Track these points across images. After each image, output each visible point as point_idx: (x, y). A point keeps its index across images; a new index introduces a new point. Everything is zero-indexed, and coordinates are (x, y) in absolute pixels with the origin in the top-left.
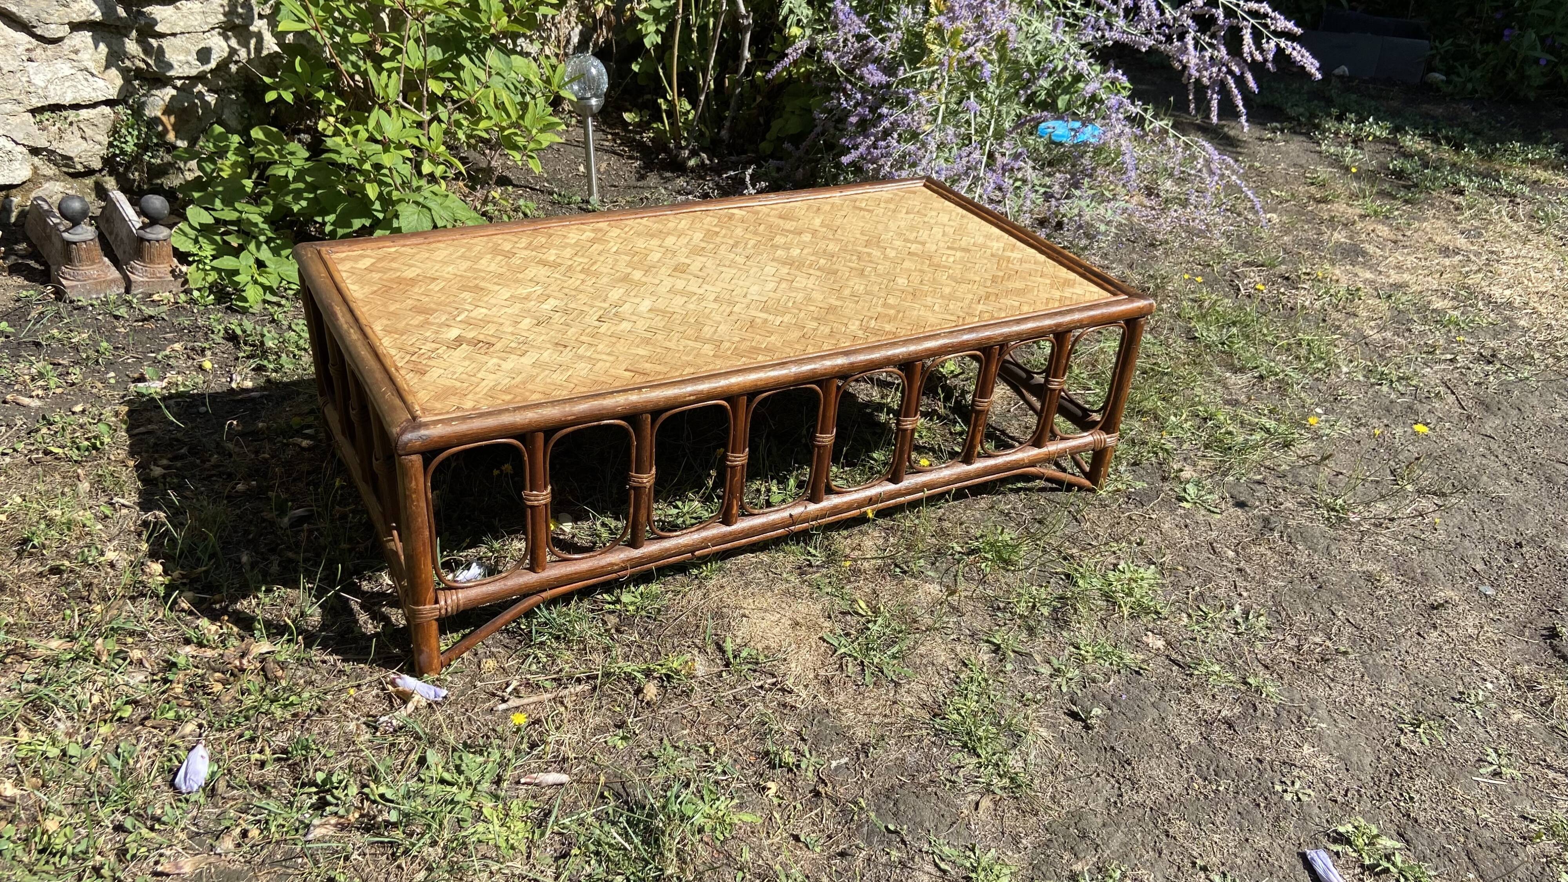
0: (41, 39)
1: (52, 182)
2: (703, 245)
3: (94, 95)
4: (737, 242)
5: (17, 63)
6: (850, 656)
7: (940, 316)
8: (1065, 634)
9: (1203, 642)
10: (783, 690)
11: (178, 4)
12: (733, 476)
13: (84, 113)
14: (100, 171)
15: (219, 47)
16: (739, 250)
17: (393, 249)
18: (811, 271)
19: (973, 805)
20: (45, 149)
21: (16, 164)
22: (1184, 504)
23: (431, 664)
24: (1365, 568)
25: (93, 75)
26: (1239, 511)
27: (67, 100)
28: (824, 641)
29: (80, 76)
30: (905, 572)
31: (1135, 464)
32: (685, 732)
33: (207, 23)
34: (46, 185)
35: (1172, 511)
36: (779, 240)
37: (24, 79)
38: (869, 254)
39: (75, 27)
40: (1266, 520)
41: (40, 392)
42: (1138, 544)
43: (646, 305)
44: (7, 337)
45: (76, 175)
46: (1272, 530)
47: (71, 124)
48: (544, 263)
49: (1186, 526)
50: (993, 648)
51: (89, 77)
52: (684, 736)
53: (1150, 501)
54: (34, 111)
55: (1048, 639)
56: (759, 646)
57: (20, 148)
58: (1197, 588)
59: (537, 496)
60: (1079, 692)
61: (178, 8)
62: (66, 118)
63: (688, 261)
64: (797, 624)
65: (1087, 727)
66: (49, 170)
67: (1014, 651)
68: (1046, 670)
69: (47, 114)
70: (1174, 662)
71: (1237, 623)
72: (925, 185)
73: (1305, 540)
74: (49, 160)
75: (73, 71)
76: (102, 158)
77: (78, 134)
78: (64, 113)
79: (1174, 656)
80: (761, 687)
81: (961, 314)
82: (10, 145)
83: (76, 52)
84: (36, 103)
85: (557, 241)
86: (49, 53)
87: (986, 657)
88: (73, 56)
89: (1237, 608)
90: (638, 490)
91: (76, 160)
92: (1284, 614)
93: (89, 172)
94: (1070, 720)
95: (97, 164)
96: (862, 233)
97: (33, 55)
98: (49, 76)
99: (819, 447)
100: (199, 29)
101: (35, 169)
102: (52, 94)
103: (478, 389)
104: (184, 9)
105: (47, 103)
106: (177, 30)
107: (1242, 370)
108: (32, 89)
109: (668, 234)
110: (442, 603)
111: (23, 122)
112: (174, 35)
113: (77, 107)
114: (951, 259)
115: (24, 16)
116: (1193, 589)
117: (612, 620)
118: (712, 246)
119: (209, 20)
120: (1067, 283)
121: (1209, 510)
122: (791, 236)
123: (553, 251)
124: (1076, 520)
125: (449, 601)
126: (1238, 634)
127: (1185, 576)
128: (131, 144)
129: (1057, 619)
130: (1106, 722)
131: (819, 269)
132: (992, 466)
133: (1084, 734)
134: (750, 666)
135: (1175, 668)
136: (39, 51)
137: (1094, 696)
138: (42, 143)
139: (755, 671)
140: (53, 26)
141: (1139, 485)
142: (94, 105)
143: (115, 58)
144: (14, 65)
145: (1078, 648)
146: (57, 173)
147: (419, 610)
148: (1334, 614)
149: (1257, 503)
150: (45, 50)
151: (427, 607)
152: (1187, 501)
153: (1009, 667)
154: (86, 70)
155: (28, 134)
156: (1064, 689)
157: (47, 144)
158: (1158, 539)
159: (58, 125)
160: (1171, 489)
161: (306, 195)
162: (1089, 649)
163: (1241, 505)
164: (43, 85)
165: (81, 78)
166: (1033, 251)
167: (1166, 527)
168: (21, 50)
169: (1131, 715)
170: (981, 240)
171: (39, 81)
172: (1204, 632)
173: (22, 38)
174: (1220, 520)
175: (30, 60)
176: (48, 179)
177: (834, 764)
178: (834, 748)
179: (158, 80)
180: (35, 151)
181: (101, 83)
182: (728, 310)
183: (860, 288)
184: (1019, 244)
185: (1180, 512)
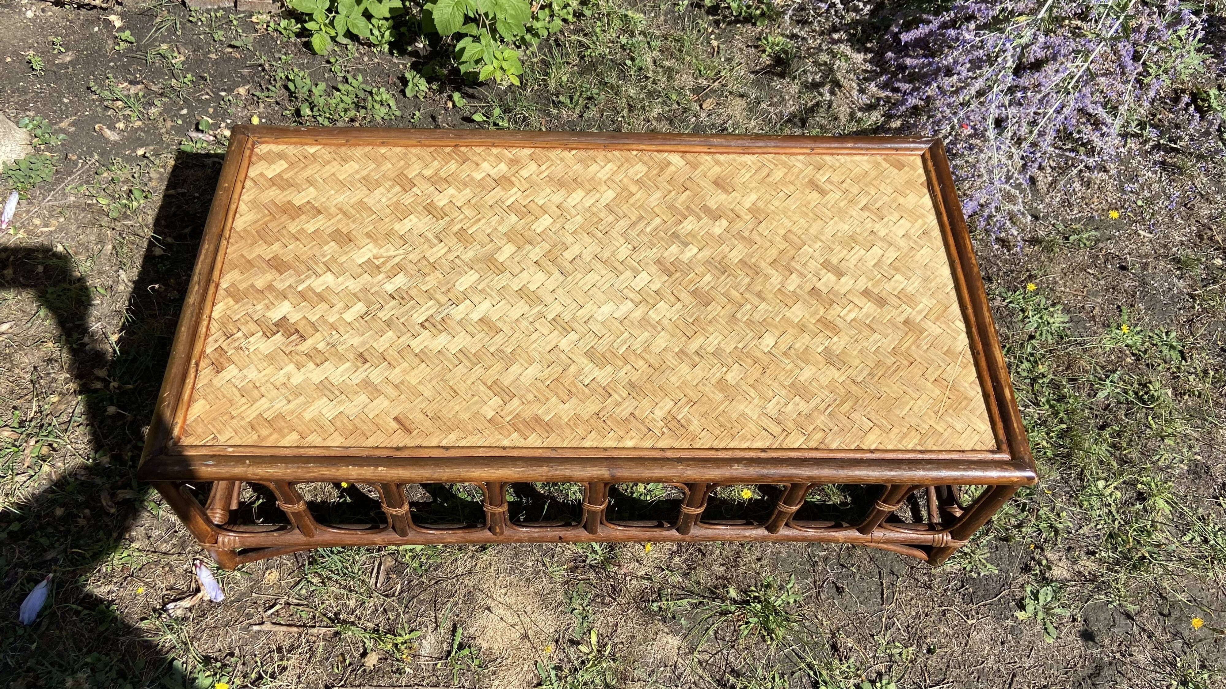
2: (603, 214)
4: (641, 218)
7: (766, 422)
12: (493, 516)
16: (633, 233)
17: (312, 150)
18: (683, 295)
22: (1021, 615)
26: (1081, 644)
28: (537, 667)
30: (659, 610)
31: (1005, 538)
35: (1000, 620)
36: (689, 225)
38: (767, 277)
40: (1101, 670)
41: (122, 125)
42: (930, 651)
43: (484, 307)
48: (430, 209)
49: (1002, 643)
53: (983, 597)
56: (484, 646)
59: (288, 507)
63: (570, 240)
64: (527, 637)
72: (923, 156)
81: (791, 425)
85: (466, 171)
90: (393, 514)
96: (785, 238)
103: (249, 412)
109: (580, 185)
110: (220, 544)
114: (852, 316)
118: (611, 218)
120: (957, 404)
121: (1046, 629)
122: (705, 220)
123: (451, 191)
125: (226, 544)
131: (694, 293)
134: (463, 667)
139: (464, 673)
141: (988, 570)
149: (1106, 642)
152: (1027, 611)
158: (958, 650)
160: (1022, 586)
163: (1087, 636)
166: (962, 326)
167: (976, 636)
170: (913, 286)
174: (1048, 647)
182: (553, 344)
183: (714, 340)
184: (955, 308)
185: (1010, 622)
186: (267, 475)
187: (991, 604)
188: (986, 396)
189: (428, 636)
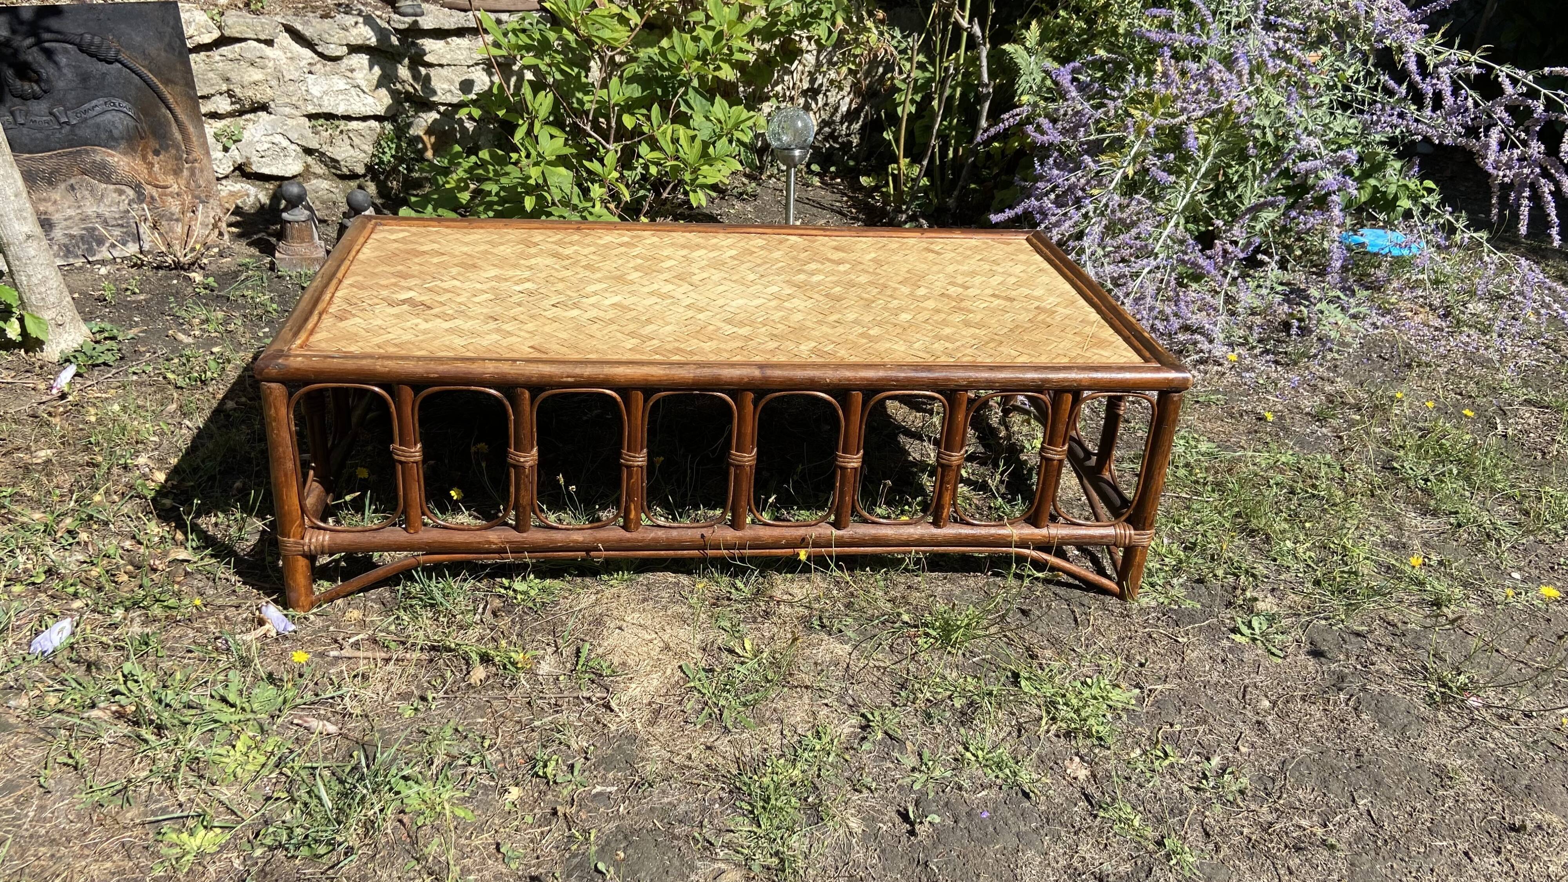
0: (321, 55)
1: (320, 180)
2: (728, 260)
3: (363, 109)
5: (297, 74)
6: (700, 692)
7: (913, 352)
8: (962, 731)
9: (1140, 786)
10: (608, 707)
11: (449, 40)
12: (630, 476)
13: (354, 125)
14: (364, 176)
15: (482, 81)
16: (760, 269)
18: (816, 296)
19: (715, 873)
20: (317, 150)
21: (289, 160)
22: (1238, 638)
23: (298, 601)
24: (1444, 761)
25: (364, 92)
26: (1311, 663)
27: (340, 111)
28: (682, 670)
29: (353, 91)
30: (823, 626)
31: (1200, 581)
32: (481, 720)
33: (471, 58)
34: (314, 181)
35: (1215, 641)
36: (814, 266)
37: (303, 88)
38: (896, 289)
39: (354, 49)
40: (1342, 678)
41: (197, 333)
42: (1142, 665)
43: (616, 299)
44: (212, 291)
45: (343, 177)
46: (1341, 689)
47: (341, 132)
48: (556, 255)
49: (1224, 661)
50: (864, 722)
51: (361, 94)
52: (476, 724)
53: (1190, 623)
54: (311, 117)
55: (938, 730)
56: (616, 661)
57: (294, 147)
58: (1178, 727)
59: (403, 451)
60: (931, 795)
61: (448, 43)
62: (337, 127)
63: (697, 271)
64: (668, 648)
65: (912, 833)
66: (319, 169)
67: (886, 733)
68: (911, 761)
69: (321, 121)
70: (1088, 798)
71: (1205, 777)
72: (1027, 239)
73: (1378, 710)
74: (321, 161)
75: (348, 87)
76: (366, 165)
77: (348, 141)
78: (337, 122)
79: (1091, 790)
80: (589, 699)
81: (938, 352)
82: (285, 143)
83: (352, 71)
84: (311, 109)
85: (589, 240)
86: (328, 68)
87: (847, 730)
88: (349, 74)
89: (1216, 761)
90: (519, 468)
91: (342, 163)
92: (1278, 784)
93: (354, 176)
94: (898, 820)
95: (360, 170)
96: (908, 272)
97: (313, 69)
98: (326, 88)
99: (737, 467)
100: (463, 62)
101: (307, 167)
102: (326, 103)
103: (375, 339)
104: (453, 45)
105: (320, 111)
106: (444, 62)
107: (1435, 514)
108: (309, 98)
109: (703, 247)
110: (307, 540)
111: (298, 125)
112: (441, 66)
113: (348, 118)
114: (984, 305)
115: (307, 34)
116: (1172, 725)
117: (497, 603)
118: (736, 263)
119: (474, 56)
120: (1102, 343)
121: (1269, 651)
123: (576, 248)
124: (1076, 620)
125: (313, 540)
126: (1197, 789)
127: (1172, 710)
128: (388, 156)
129: (963, 714)
130: (939, 835)
131: (826, 295)
132: (967, 536)
133: (904, 839)
134: (593, 676)
135: (1083, 804)
136: (319, 66)
137: (947, 804)
138: (314, 144)
139: (593, 682)
140: (332, 46)
141: (1188, 604)
142: (365, 119)
143: (386, 80)
144: (295, 75)
145: (967, 749)
146: (327, 172)
147: (284, 542)
148: (1354, 801)
149: (1342, 657)
150: (324, 65)
151: (291, 540)
152: (1242, 635)
153: (866, 746)
154: (359, 87)
155: (302, 135)
156: (916, 787)
157: (318, 147)
158: (1174, 667)
159: (330, 131)
160: (1232, 619)
161: (496, 207)
162: (980, 753)
163: (1316, 653)
164: (319, 95)
165: (354, 93)
166: (1092, 311)
167: (1192, 655)
168: (304, 63)
169: (976, 834)
170: (1038, 292)
171: (316, 91)
172: (1148, 775)
173: (307, 53)
174: (1278, 665)
175: (310, 72)
176: (317, 176)
177: (599, 789)
178: (610, 775)
179: (424, 104)
180: (308, 151)
181: (370, 100)
182: (689, 316)
183: (851, 316)
184: (1082, 302)
185: (1225, 643)
186: (397, 366)
187: (1200, 627)
188: (1126, 340)
189: (547, 657)
